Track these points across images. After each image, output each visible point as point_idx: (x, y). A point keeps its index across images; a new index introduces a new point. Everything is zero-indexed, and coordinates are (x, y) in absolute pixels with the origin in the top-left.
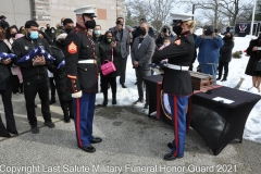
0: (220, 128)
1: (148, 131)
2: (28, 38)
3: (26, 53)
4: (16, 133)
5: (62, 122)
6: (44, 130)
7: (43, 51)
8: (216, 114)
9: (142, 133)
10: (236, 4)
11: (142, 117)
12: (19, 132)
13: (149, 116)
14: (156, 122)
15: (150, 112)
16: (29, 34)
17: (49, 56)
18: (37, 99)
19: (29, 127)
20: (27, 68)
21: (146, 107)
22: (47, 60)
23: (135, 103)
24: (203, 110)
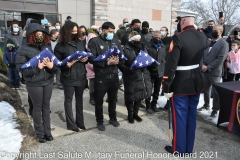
1: (220, 143)
5: (126, 122)
6: (109, 128)
7: (119, 51)
11: (210, 127)
12: (87, 127)
13: (218, 126)
14: (227, 134)
17: (123, 56)
22: (121, 60)
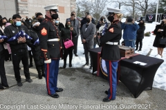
0: (138, 81)
1: (92, 83)
2: (14, 25)
3: (14, 35)
4: (7, 87)
5: (37, 79)
6: (26, 83)
7: (24, 34)
8: (135, 72)
9: (88, 85)
10: (146, 2)
11: (88, 75)
12: (9, 86)
13: (93, 74)
15: (93, 71)
16: (15, 23)
17: (28, 37)
18: (21, 64)
19: (16, 82)
20: (14, 44)
21: (90, 68)
22: (27, 39)
23: (84, 66)
24: (127, 70)
